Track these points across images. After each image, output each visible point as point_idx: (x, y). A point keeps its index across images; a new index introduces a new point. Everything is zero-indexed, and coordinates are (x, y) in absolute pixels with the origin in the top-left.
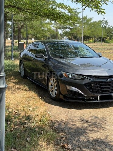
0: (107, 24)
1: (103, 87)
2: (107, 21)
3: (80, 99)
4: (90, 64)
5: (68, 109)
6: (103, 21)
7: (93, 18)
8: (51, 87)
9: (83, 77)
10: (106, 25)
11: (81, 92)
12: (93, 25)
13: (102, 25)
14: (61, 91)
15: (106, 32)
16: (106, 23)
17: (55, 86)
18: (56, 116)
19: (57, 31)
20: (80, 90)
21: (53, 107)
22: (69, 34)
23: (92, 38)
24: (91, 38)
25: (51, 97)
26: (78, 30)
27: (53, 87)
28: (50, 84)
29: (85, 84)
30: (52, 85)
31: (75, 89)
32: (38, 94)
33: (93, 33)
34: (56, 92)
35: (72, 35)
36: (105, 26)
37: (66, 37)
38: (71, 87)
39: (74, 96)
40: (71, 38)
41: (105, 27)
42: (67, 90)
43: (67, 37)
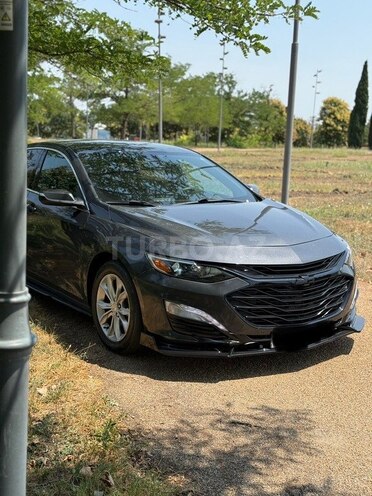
0: (234, 86)
1: (284, 304)
2: (231, 77)
3: (212, 347)
4: (213, 222)
5: (175, 384)
6: (221, 74)
7: (189, 65)
8: (104, 306)
9: (220, 272)
10: (230, 88)
11: (215, 322)
12: (190, 90)
13: (217, 88)
14: (145, 323)
15: (230, 113)
16: (232, 83)
17: (121, 303)
18: (140, 411)
19: (71, 103)
20: (211, 314)
21: (121, 379)
22: (113, 115)
23: (187, 129)
24: (184, 131)
25: (103, 341)
26: (143, 103)
27: (113, 306)
28: (100, 296)
29: (229, 296)
30: (106, 300)
31: (194, 313)
32: (57, 332)
33: (192, 113)
34: (126, 324)
35: (122, 118)
36: (226, 93)
37: (101, 127)
38: (182, 306)
39: (193, 336)
40: (121, 130)
41: (228, 96)
42: (169, 316)
43: (105, 126)
